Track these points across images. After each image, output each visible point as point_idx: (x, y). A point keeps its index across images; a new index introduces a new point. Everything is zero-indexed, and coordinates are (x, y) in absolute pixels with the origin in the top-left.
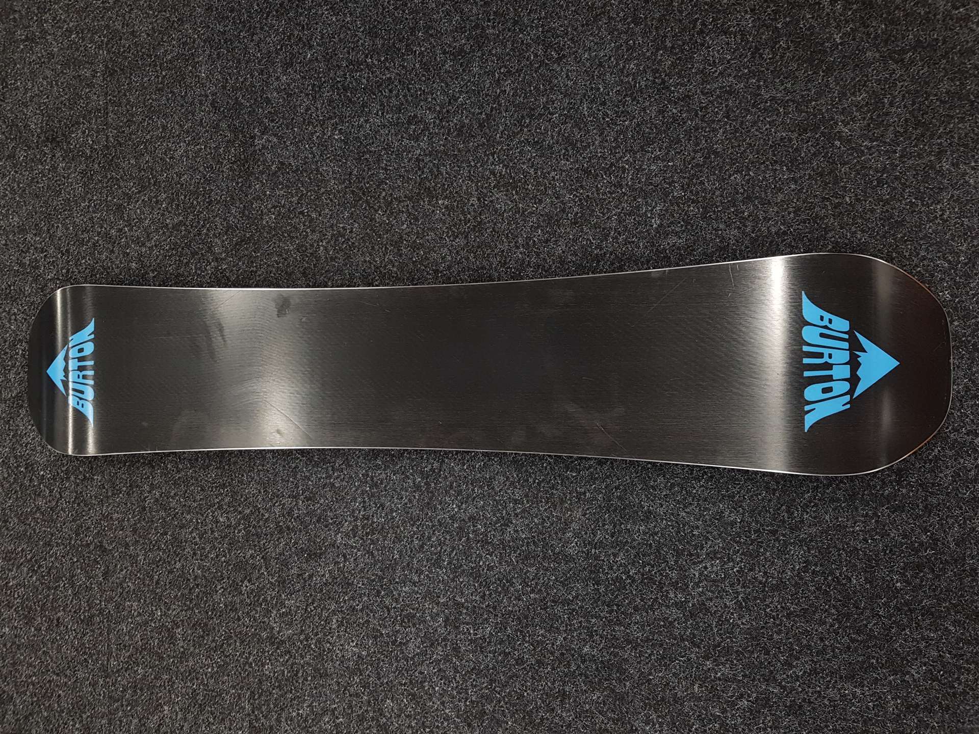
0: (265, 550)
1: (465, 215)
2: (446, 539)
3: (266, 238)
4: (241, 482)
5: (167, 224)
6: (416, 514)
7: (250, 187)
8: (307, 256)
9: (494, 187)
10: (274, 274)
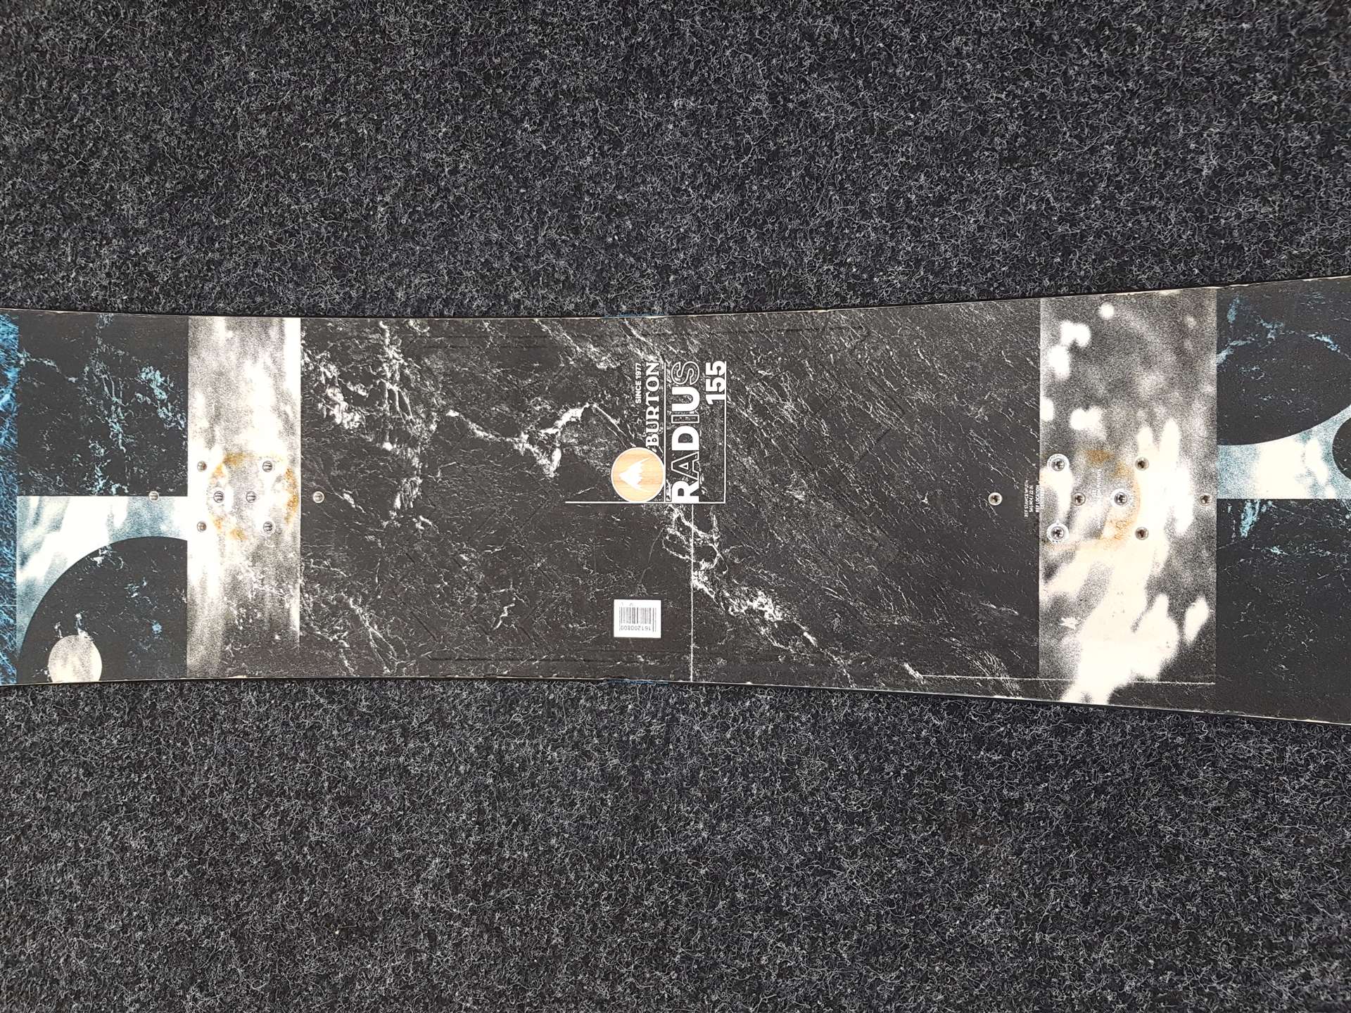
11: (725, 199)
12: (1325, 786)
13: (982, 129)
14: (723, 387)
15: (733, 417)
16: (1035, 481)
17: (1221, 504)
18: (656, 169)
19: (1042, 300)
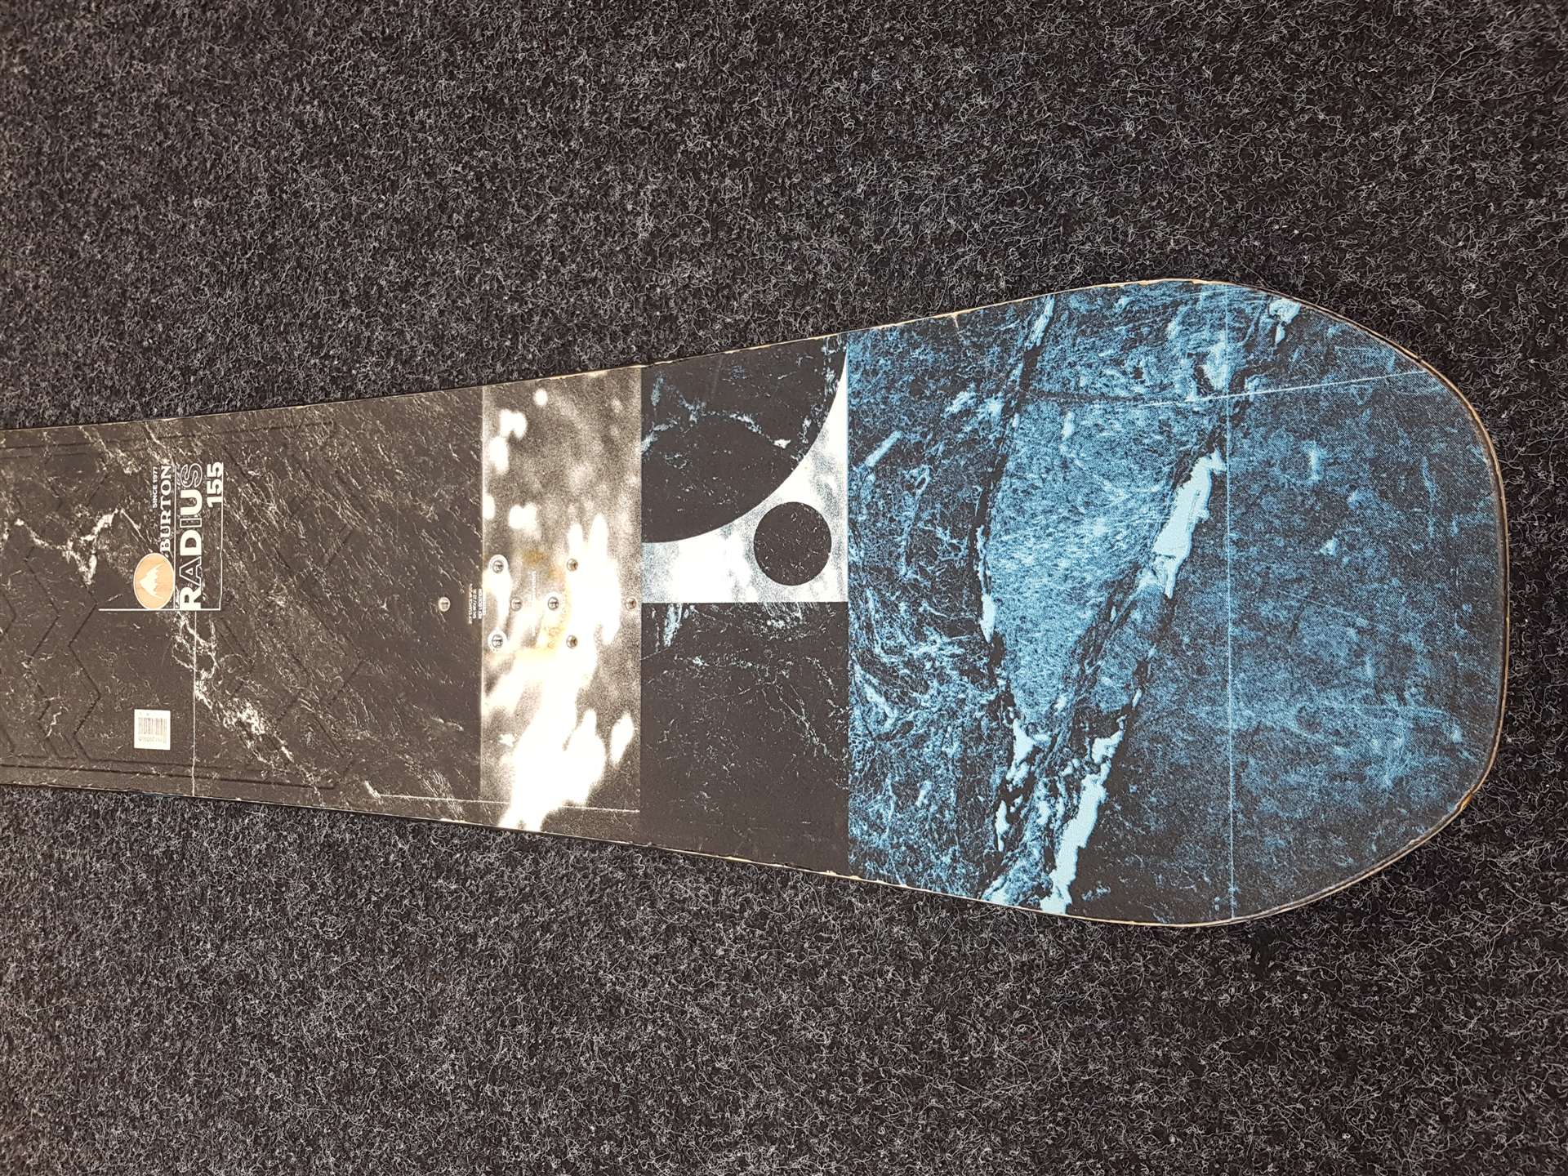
11: (233, 295)
12: (761, 936)
13: (442, 207)
14: (221, 489)
15: (229, 520)
16: (477, 586)
17: (646, 608)
18: (180, 270)
19: (484, 388)
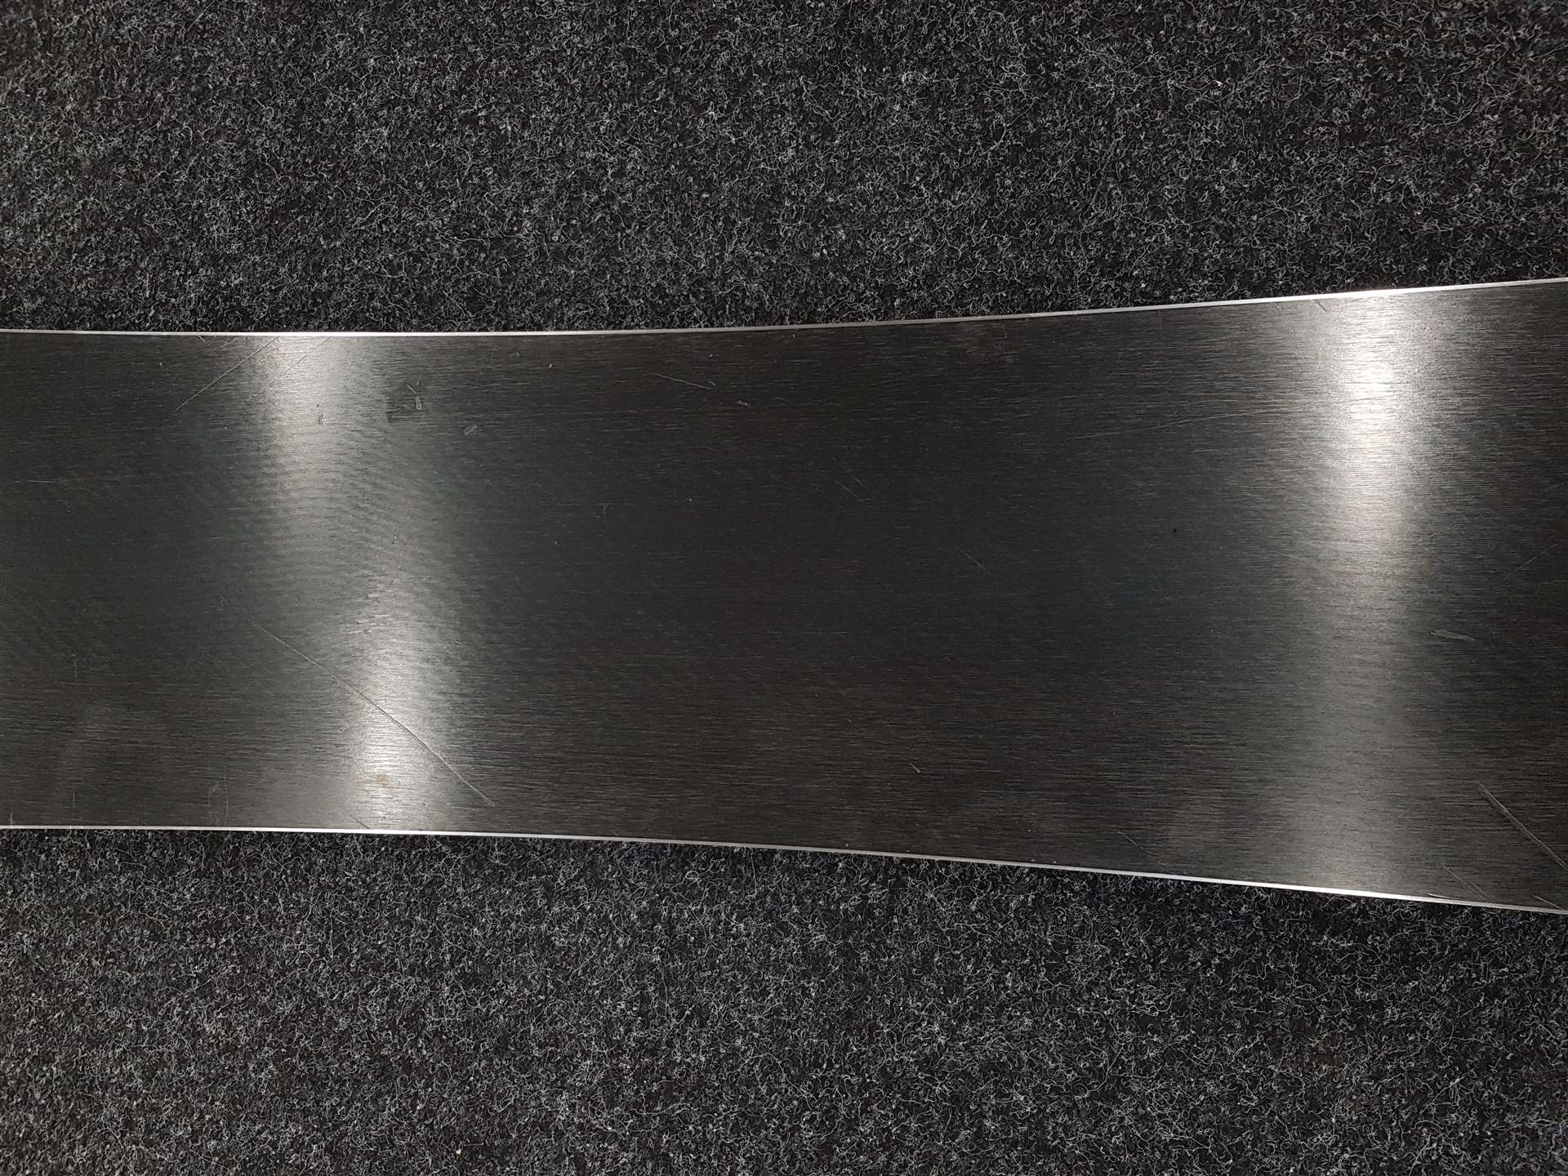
0: (336, 1127)
1: (985, 115)
2: (905, 1129)
3: (362, 194)
4: (269, 919)
5: (77, 160)
6: (810, 1044)
7: (318, 47)
8: (483, 249)
9: (1083, 28)
10: (383, 301)
